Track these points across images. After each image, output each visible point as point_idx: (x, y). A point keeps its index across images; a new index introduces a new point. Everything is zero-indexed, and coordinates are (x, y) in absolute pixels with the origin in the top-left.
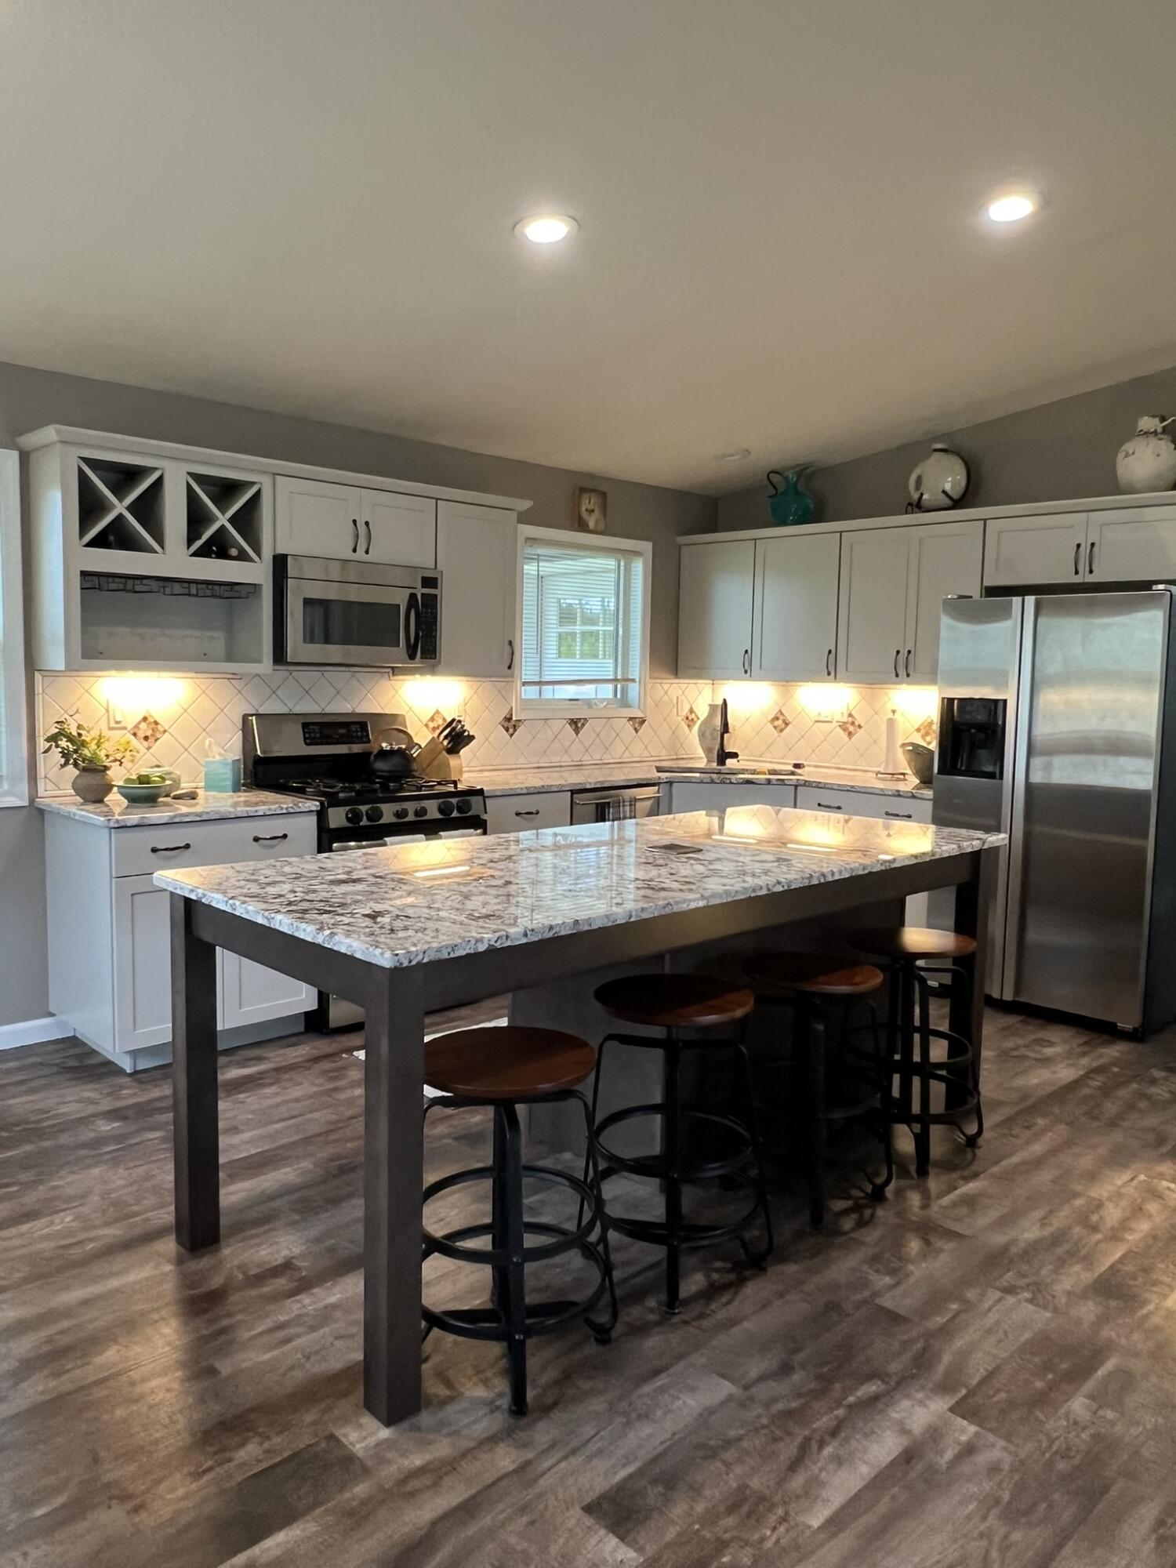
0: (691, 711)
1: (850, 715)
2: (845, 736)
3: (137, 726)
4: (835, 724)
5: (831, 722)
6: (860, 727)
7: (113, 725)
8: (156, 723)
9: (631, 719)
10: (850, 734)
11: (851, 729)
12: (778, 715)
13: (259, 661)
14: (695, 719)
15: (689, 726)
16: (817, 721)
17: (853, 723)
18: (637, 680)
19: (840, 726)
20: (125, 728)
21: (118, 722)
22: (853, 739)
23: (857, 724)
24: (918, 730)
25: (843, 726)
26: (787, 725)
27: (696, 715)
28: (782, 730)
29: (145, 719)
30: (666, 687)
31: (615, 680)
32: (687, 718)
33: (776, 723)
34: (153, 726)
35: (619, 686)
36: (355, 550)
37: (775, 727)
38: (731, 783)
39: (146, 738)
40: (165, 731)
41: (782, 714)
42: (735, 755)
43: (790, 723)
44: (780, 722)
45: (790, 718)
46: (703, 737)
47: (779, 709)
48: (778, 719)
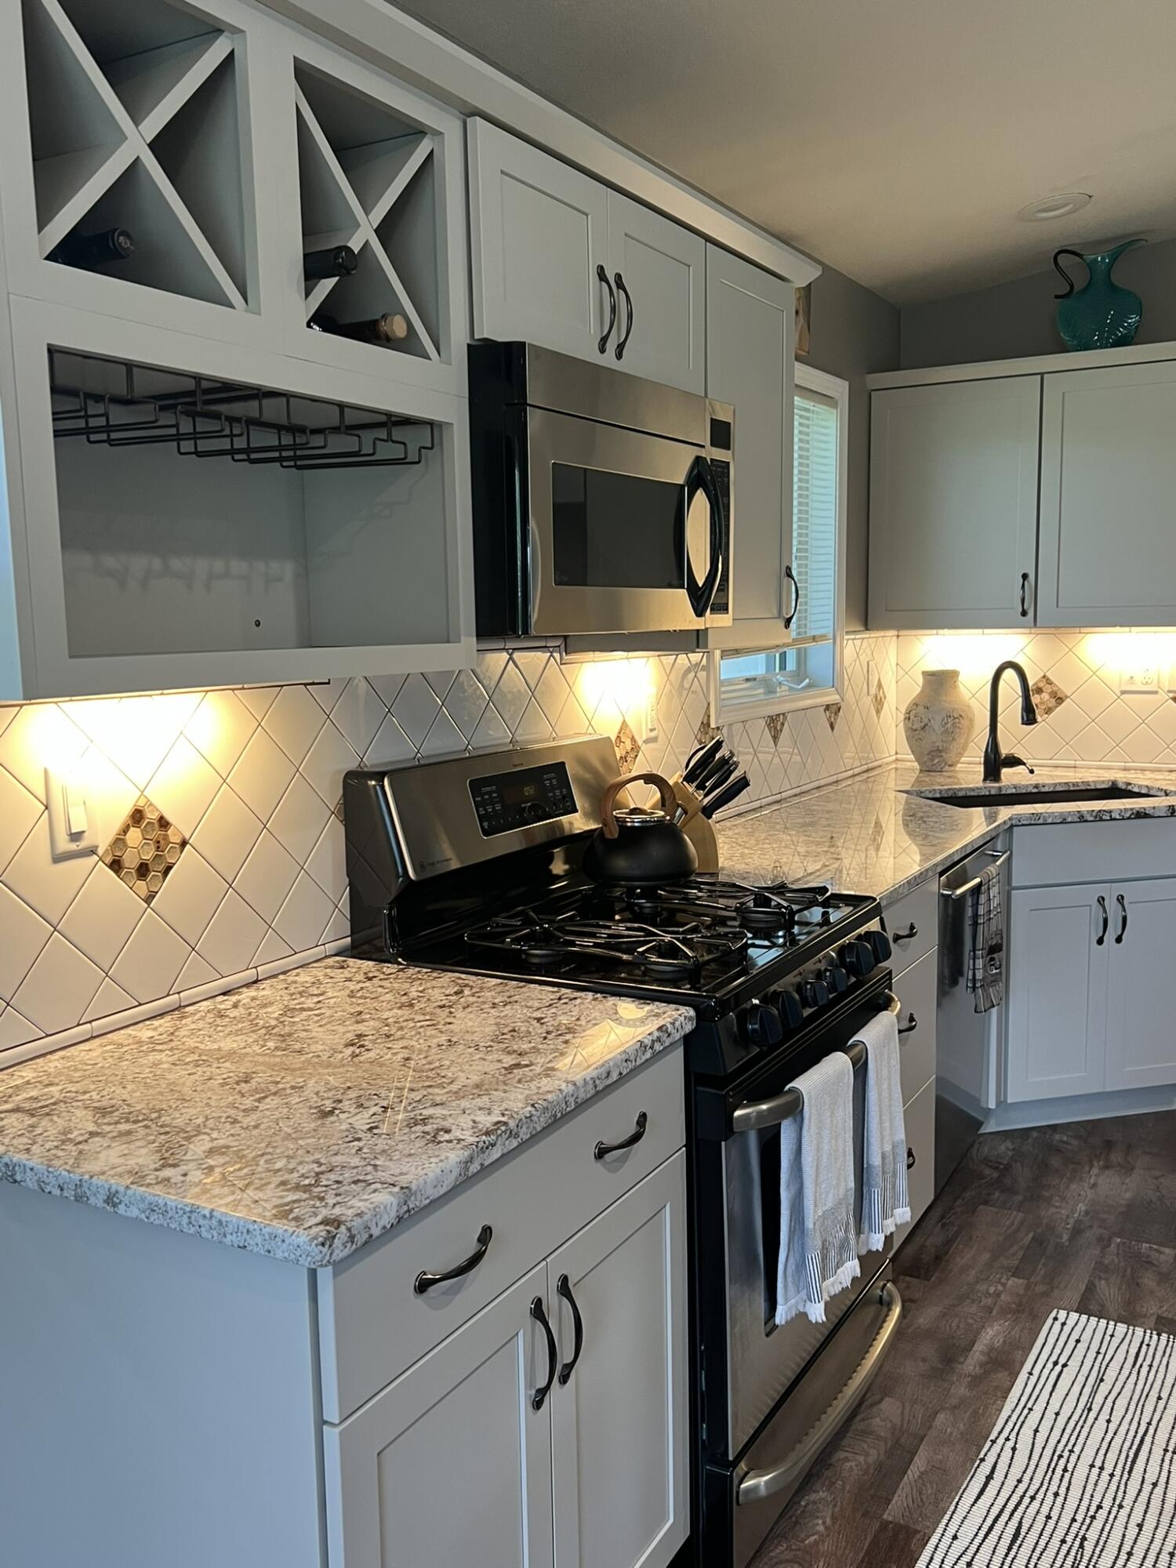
0: (880, 685)
3: (119, 841)
4: (1163, 696)
5: (1156, 693)
7: (64, 845)
8: (163, 823)
12: (1041, 685)
13: (448, 637)
14: (883, 699)
15: (878, 711)
16: (1123, 692)
18: (831, 636)
19: (1174, 699)
20: (92, 851)
21: (76, 837)
26: (1060, 700)
27: (883, 691)
29: (137, 816)
32: (876, 698)
33: (1036, 698)
34: (157, 833)
36: (602, 350)
38: (1112, 819)
39: (143, 870)
40: (184, 843)
41: (1049, 682)
43: (1067, 697)
44: (1045, 696)
45: (1065, 688)
46: (923, 728)
47: (1043, 674)
48: (1042, 691)
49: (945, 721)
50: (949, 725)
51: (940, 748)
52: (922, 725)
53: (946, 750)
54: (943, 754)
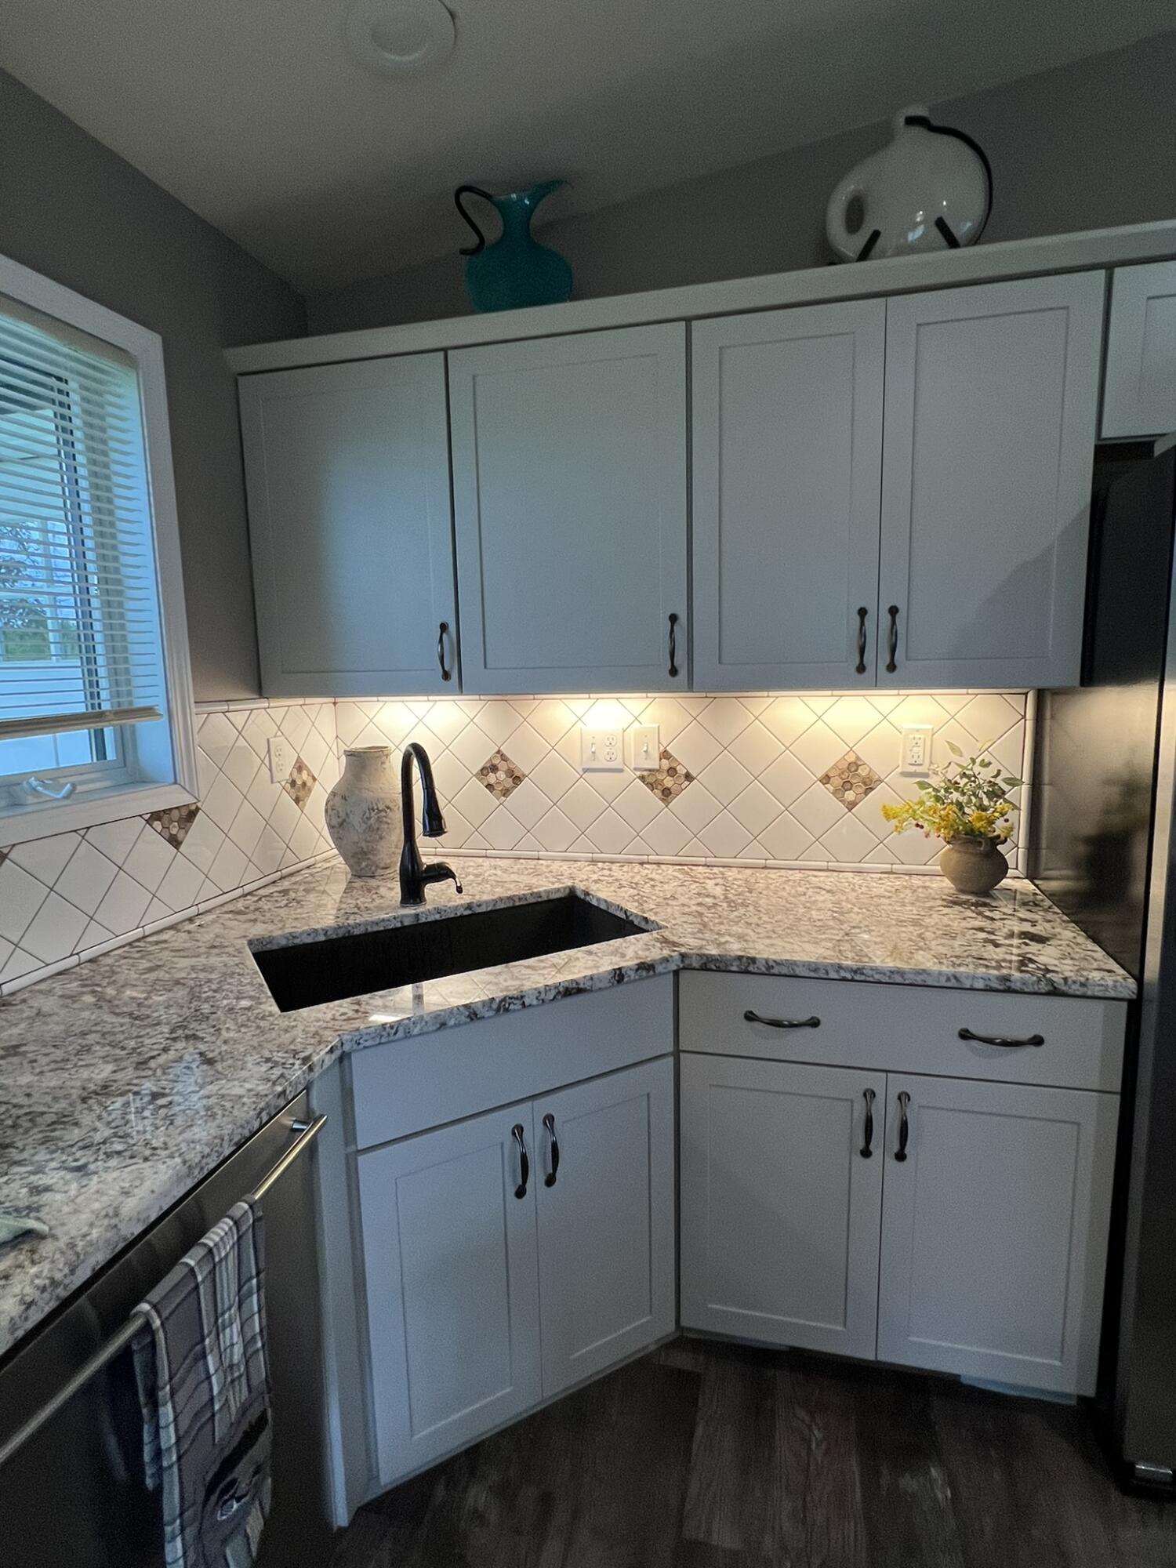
0: (300, 767)
1: (665, 755)
2: (653, 798)
4: (630, 775)
5: (621, 771)
6: (688, 777)
9: (156, 816)
10: (667, 794)
11: (669, 782)
12: (496, 761)
14: (309, 783)
15: (297, 801)
16: (586, 771)
17: (672, 771)
18: (162, 709)
19: (642, 778)
22: (675, 803)
23: (681, 771)
24: (826, 779)
25: (649, 779)
26: (517, 780)
27: (309, 773)
28: (506, 792)
30: (239, 719)
31: (94, 716)
32: (293, 783)
33: (492, 778)
35: (108, 732)
37: (489, 786)
41: (504, 758)
42: (441, 873)
43: (525, 776)
44: (501, 775)
45: (523, 767)
46: (341, 825)
47: (497, 749)
48: (497, 769)
49: (367, 815)
50: (372, 821)
51: (365, 849)
52: (340, 820)
53: (373, 851)
54: (371, 857)
